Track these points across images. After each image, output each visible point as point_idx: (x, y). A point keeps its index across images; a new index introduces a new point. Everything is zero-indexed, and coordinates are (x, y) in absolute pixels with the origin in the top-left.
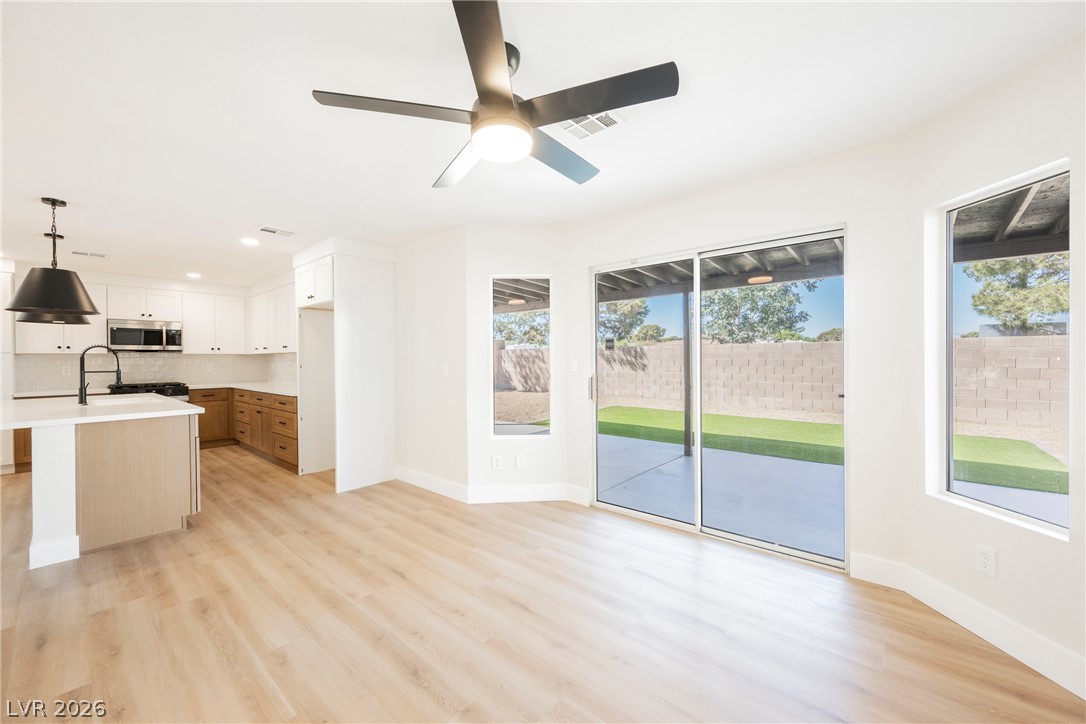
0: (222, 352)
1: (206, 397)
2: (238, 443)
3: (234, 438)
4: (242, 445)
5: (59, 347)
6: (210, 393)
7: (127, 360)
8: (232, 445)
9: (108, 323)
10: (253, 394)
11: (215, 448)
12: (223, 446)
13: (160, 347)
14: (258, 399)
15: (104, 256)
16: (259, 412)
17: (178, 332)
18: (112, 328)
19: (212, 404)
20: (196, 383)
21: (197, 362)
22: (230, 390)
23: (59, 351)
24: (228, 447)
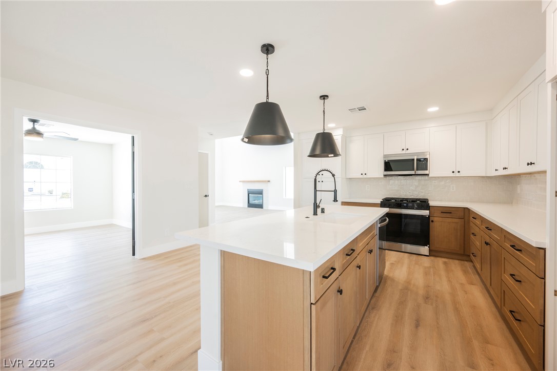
0: (462, 174)
1: (445, 214)
2: (472, 262)
3: (469, 256)
4: (474, 266)
5: (362, 174)
6: (447, 212)
7: (396, 181)
8: (466, 261)
9: (384, 157)
10: (483, 220)
11: (451, 260)
12: (458, 260)
13: (413, 172)
14: (487, 228)
15: (365, 109)
16: (487, 244)
17: (426, 160)
18: (385, 161)
19: (450, 220)
20: (441, 201)
21: (443, 183)
22: (466, 210)
23: (361, 176)
24: (463, 262)
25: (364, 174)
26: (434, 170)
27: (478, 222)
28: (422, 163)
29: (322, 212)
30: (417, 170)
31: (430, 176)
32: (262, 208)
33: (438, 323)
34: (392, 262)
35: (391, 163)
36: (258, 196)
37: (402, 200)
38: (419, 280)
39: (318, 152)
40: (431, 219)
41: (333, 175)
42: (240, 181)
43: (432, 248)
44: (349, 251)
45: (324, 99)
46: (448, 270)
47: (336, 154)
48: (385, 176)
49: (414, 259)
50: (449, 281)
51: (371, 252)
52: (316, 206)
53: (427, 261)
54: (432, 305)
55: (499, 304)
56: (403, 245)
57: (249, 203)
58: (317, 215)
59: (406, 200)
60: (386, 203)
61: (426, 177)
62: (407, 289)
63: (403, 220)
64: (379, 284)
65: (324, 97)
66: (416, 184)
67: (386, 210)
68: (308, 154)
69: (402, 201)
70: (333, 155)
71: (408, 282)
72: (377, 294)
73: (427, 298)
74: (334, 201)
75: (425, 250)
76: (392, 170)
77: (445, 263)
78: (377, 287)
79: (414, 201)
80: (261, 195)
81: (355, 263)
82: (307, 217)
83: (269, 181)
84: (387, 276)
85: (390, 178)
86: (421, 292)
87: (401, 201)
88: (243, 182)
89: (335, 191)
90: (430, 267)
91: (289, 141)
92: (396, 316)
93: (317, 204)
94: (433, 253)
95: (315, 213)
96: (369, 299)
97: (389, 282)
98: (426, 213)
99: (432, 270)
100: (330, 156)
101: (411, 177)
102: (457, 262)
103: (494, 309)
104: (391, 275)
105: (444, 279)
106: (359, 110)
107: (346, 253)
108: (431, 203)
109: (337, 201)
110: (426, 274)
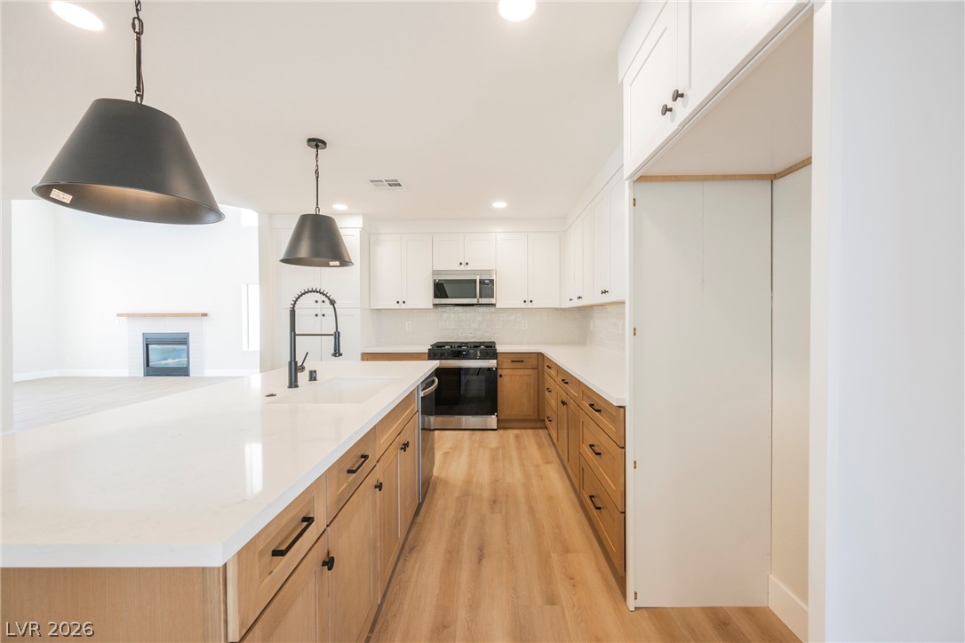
0: (534, 305)
1: (516, 364)
2: (547, 428)
3: (544, 421)
4: (549, 435)
5: (398, 302)
6: (519, 359)
7: (452, 315)
8: (541, 428)
9: (433, 274)
10: (559, 370)
11: (523, 431)
12: (532, 428)
13: (474, 301)
14: (563, 380)
15: (400, 185)
16: (563, 403)
17: (492, 281)
18: (435, 280)
19: (521, 372)
20: (511, 344)
21: (513, 317)
22: (540, 356)
23: (397, 306)
24: (537, 431)
25: (401, 302)
26: (502, 298)
27: (553, 372)
28: (487, 287)
29: (311, 380)
30: (481, 297)
31: (497, 307)
32: (188, 375)
33: (509, 543)
34: (445, 450)
35: (445, 285)
36: (174, 350)
37: (461, 345)
38: (484, 474)
39: (304, 252)
40: (499, 372)
41: (332, 303)
42: (119, 315)
43: (502, 417)
44: (356, 463)
45: (317, 146)
46: (521, 448)
47: (344, 262)
48: (435, 305)
49: (478, 438)
50: (522, 465)
51: (405, 446)
52: (295, 369)
53: (493, 439)
54: (500, 512)
55: (577, 487)
56: (464, 418)
57: (148, 365)
58: (297, 386)
59: (466, 344)
60: (437, 351)
61: (492, 309)
62: (466, 493)
63: (463, 377)
64: (423, 499)
65: (317, 143)
66: (480, 319)
67: (435, 364)
68: (282, 257)
69: (461, 347)
70: (337, 263)
71: (469, 481)
72: (419, 519)
73: (494, 502)
74: (334, 355)
75: (492, 421)
76: (447, 297)
77: (517, 437)
78: (420, 505)
79: (476, 346)
80: (185, 347)
81: (371, 481)
82: (272, 395)
83: (205, 315)
84: (437, 478)
85: (444, 309)
86: (486, 494)
87: (459, 347)
88: (130, 316)
89: (337, 336)
90: (498, 447)
91: (212, 217)
92: (450, 552)
93: (296, 363)
94: (503, 425)
95: (293, 383)
96: (404, 537)
97: (440, 489)
98: (492, 363)
99: (500, 451)
100: (331, 263)
101: (472, 307)
102: (530, 432)
103: (572, 495)
104: (443, 475)
105: (516, 463)
106: (390, 185)
107: (348, 468)
108: (499, 349)
109: (340, 355)
110: (494, 460)
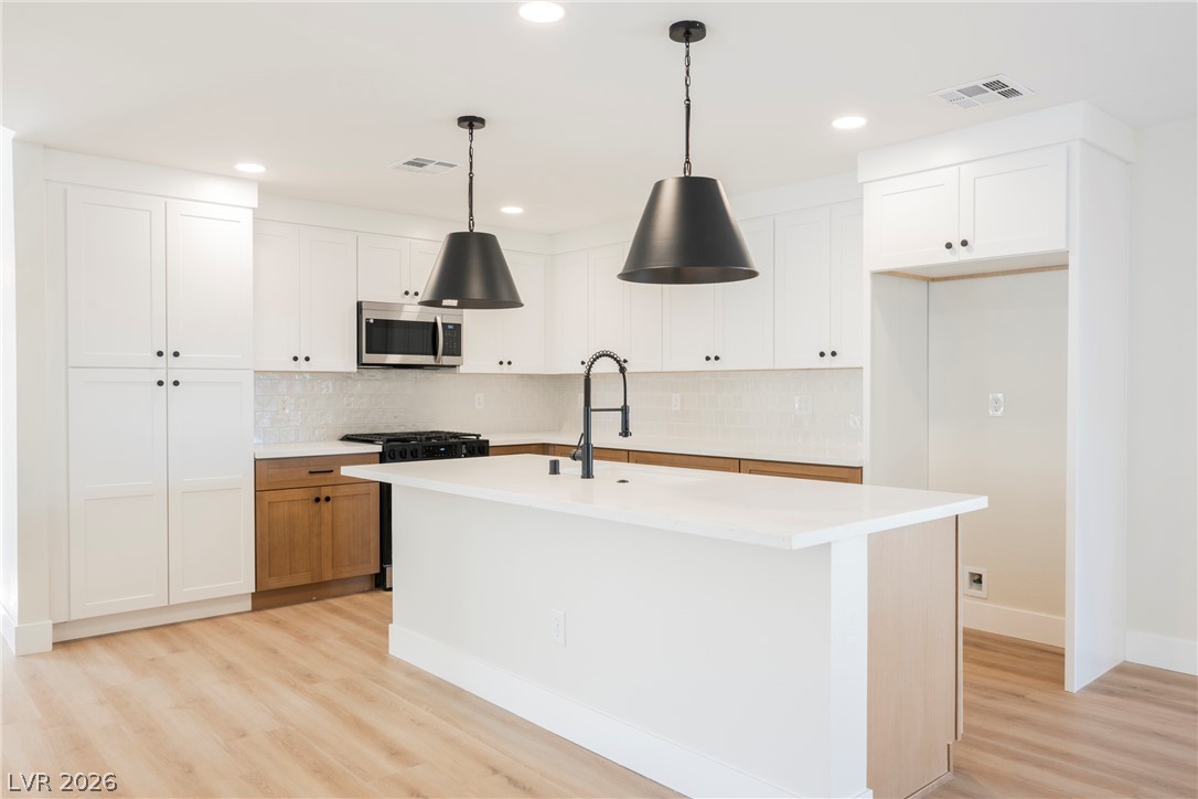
5: (295, 359)
9: (359, 309)
17: (457, 327)
18: (368, 321)
23: (293, 367)
25: (301, 359)
30: (443, 353)
45: (471, 127)
48: (362, 367)
60: (402, 449)
65: (471, 122)
89: (625, 410)
